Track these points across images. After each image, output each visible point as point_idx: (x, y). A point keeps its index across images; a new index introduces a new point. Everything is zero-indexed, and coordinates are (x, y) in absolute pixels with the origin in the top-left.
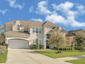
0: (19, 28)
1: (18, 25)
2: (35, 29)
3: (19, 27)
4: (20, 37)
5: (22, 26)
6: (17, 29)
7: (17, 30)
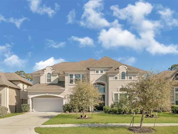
0: (51, 78)
1: (49, 74)
2: (74, 77)
3: (50, 76)
4: (48, 93)
5: (54, 75)
6: (48, 80)
7: (48, 82)
